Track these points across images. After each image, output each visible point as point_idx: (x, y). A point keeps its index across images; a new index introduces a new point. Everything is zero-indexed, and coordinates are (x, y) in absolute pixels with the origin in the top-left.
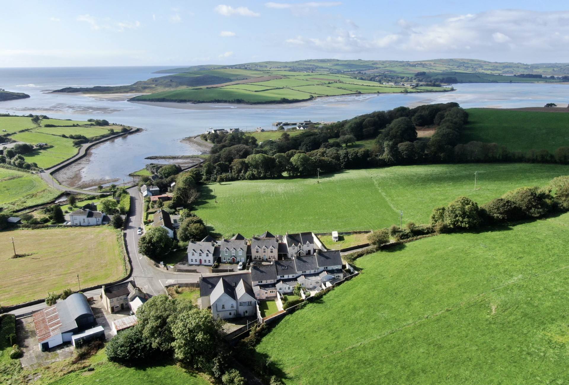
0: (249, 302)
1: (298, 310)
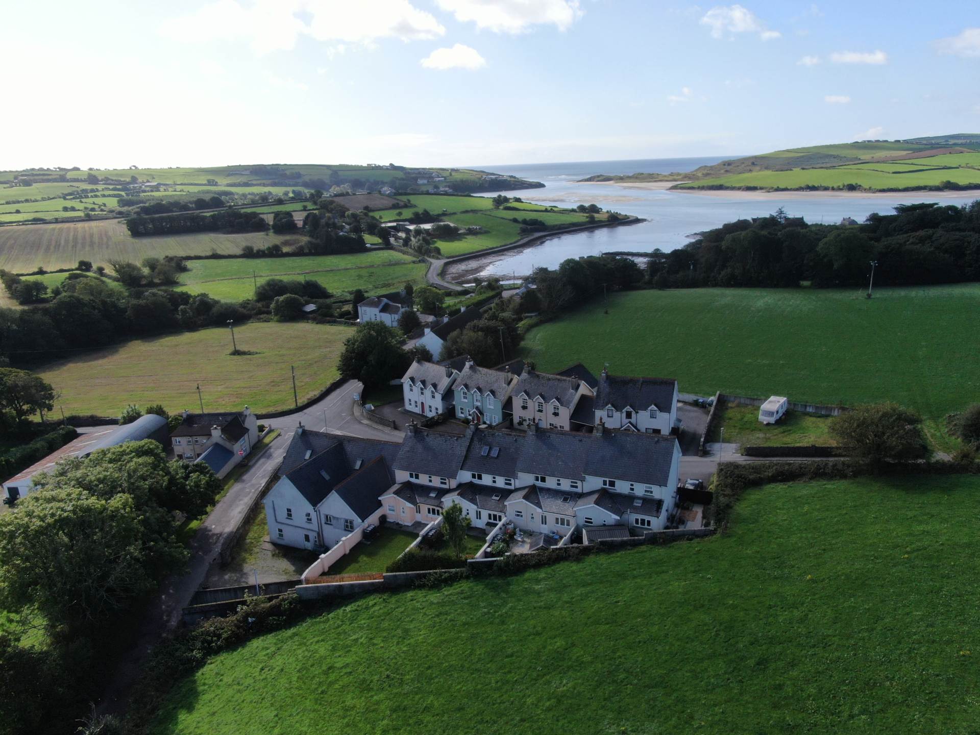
0: (346, 521)
1: (421, 587)
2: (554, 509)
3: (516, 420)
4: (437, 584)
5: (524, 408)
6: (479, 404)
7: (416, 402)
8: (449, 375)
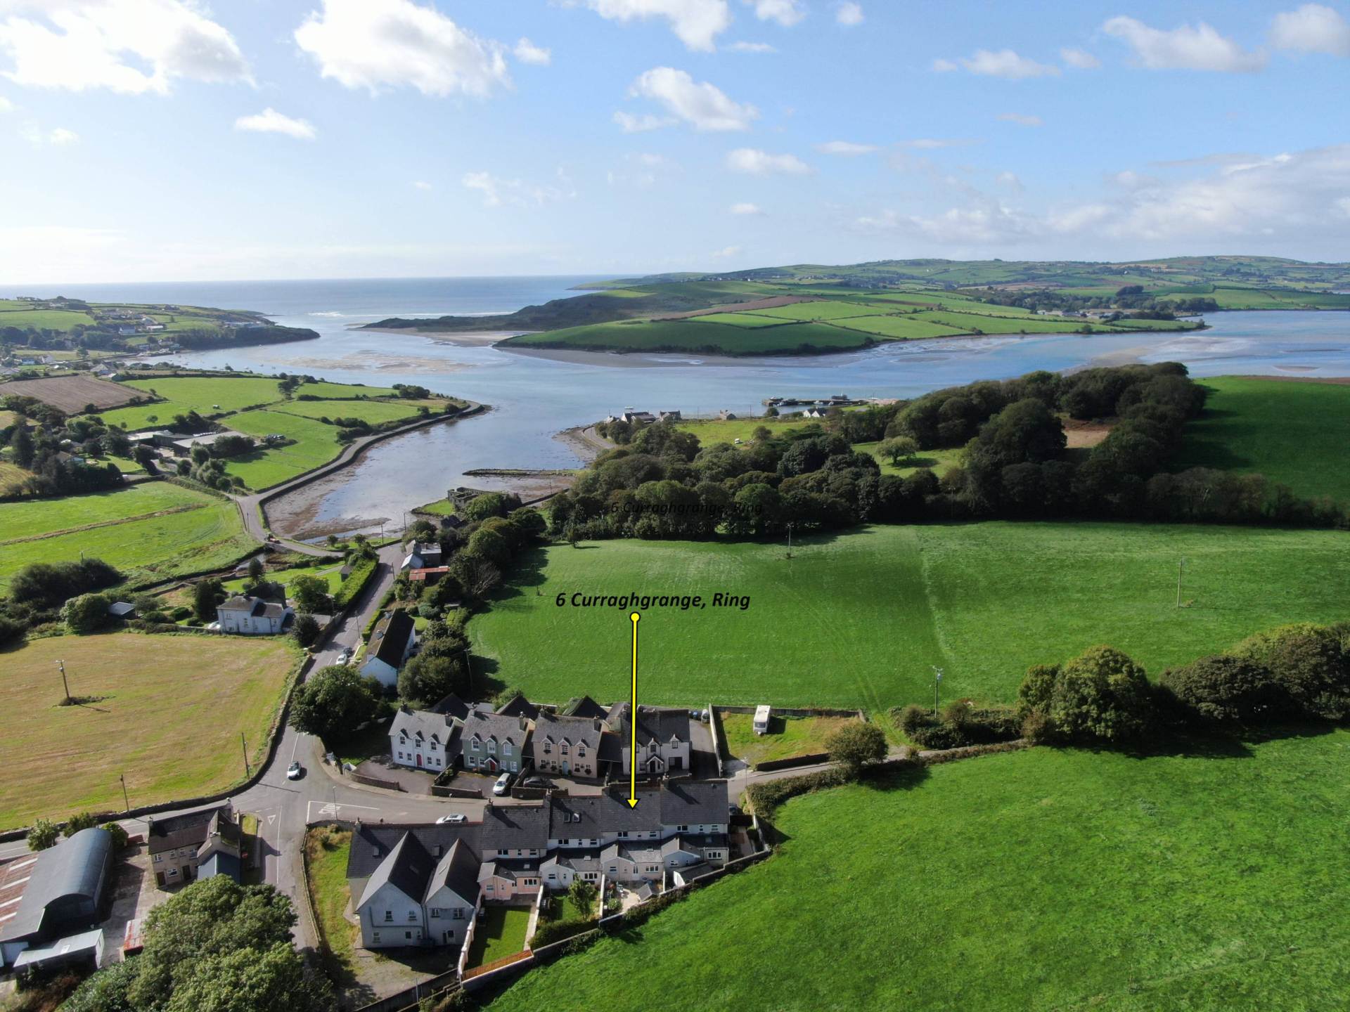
0: (455, 910)
1: (568, 954)
2: (644, 859)
3: (538, 763)
4: (582, 947)
5: (547, 752)
6: (494, 752)
7: (409, 755)
8: (449, 723)
